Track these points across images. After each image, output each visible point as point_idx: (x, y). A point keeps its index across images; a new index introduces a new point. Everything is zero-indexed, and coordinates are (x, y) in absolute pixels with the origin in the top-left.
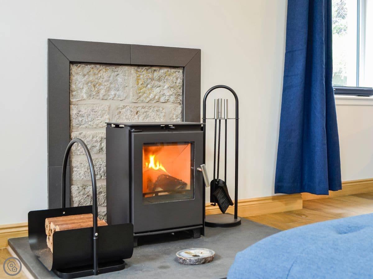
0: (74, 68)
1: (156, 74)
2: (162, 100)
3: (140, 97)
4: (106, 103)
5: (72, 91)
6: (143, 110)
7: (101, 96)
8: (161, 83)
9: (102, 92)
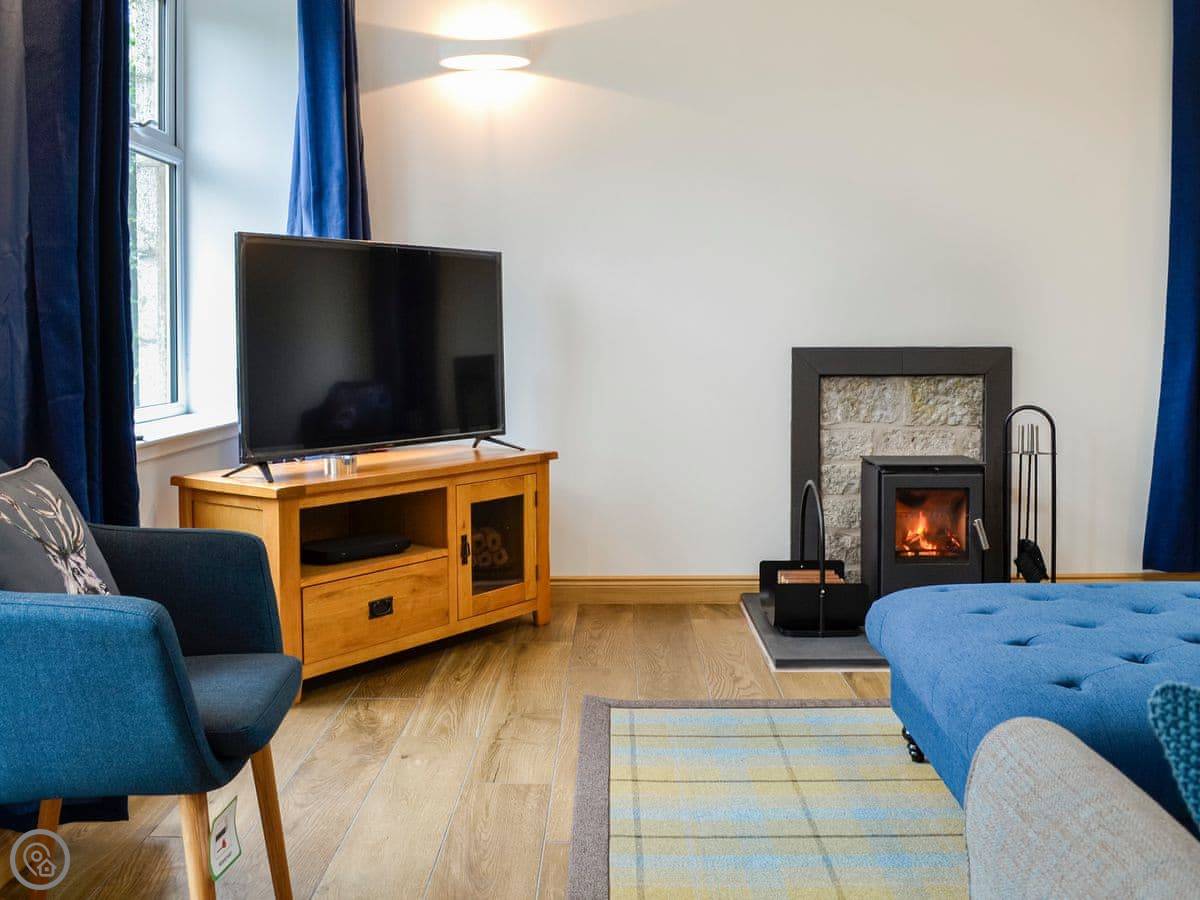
0: (825, 383)
1: (941, 386)
2: (951, 421)
3: (918, 418)
4: (869, 427)
5: (823, 413)
6: (922, 436)
7: (862, 418)
8: (949, 398)
9: (863, 412)
